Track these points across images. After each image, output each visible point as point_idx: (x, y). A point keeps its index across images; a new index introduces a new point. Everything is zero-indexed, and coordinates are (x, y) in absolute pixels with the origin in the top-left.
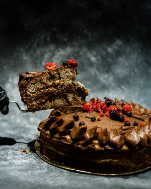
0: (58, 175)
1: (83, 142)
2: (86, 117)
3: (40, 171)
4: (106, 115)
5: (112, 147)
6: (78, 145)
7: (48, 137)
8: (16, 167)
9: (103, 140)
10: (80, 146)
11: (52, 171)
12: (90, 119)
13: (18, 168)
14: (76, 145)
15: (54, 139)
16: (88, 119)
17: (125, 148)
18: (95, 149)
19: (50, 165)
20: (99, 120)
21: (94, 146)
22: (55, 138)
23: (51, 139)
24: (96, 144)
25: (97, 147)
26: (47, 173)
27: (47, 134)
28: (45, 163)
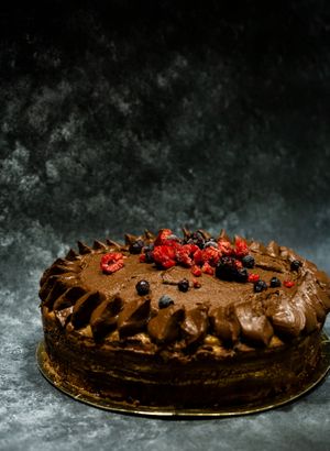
0: (142, 435)
1: (183, 344)
2: (166, 283)
3: (95, 434)
4: (207, 272)
5: (249, 345)
6: (172, 352)
7: (87, 343)
8: (33, 432)
9: (231, 333)
10: (176, 355)
11: (124, 428)
12: (176, 288)
13: (40, 433)
14: (166, 353)
15: (107, 347)
16: (170, 287)
17: (275, 342)
18: (214, 355)
19: (107, 413)
20: (196, 286)
21: (211, 350)
22: (109, 344)
23: (97, 347)
24: (214, 344)
25: (217, 350)
26: (115, 434)
27: (84, 338)
28: (92, 410)
